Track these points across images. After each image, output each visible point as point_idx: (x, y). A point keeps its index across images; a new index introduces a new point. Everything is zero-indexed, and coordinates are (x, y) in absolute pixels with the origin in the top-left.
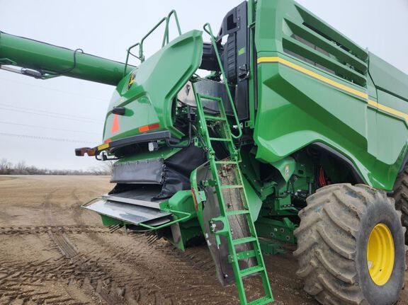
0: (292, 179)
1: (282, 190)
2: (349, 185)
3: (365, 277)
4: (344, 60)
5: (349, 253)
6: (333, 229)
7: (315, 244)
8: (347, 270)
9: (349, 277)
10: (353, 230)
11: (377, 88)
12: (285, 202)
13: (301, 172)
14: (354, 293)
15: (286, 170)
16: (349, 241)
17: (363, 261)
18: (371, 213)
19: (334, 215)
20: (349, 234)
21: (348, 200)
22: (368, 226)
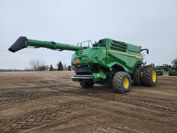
0: (112, 71)
1: (110, 73)
2: (122, 72)
3: (123, 86)
4: (121, 47)
5: (120, 82)
6: (118, 79)
7: (115, 81)
8: (120, 85)
9: (120, 86)
10: (121, 79)
11: (129, 51)
12: (110, 76)
13: (113, 69)
14: (121, 88)
15: (111, 70)
16: (120, 80)
17: (123, 83)
18: (124, 76)
19: (118, 77)
20: (120, 79)
21: (121, 74)
22: (124, 78)
